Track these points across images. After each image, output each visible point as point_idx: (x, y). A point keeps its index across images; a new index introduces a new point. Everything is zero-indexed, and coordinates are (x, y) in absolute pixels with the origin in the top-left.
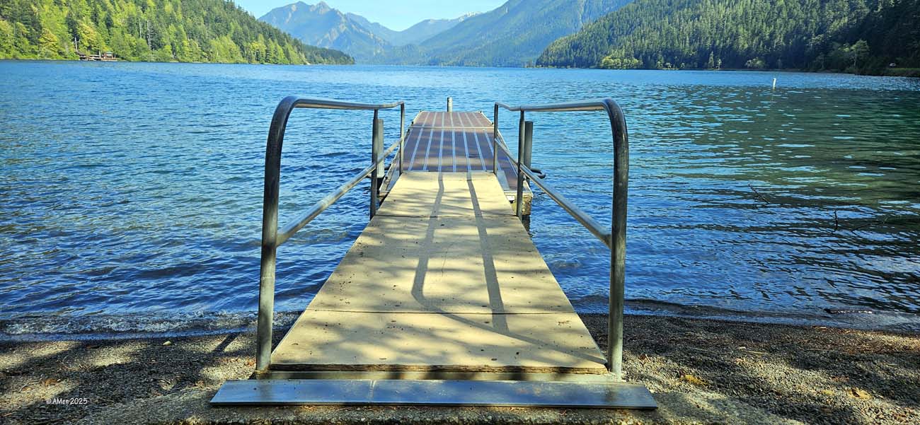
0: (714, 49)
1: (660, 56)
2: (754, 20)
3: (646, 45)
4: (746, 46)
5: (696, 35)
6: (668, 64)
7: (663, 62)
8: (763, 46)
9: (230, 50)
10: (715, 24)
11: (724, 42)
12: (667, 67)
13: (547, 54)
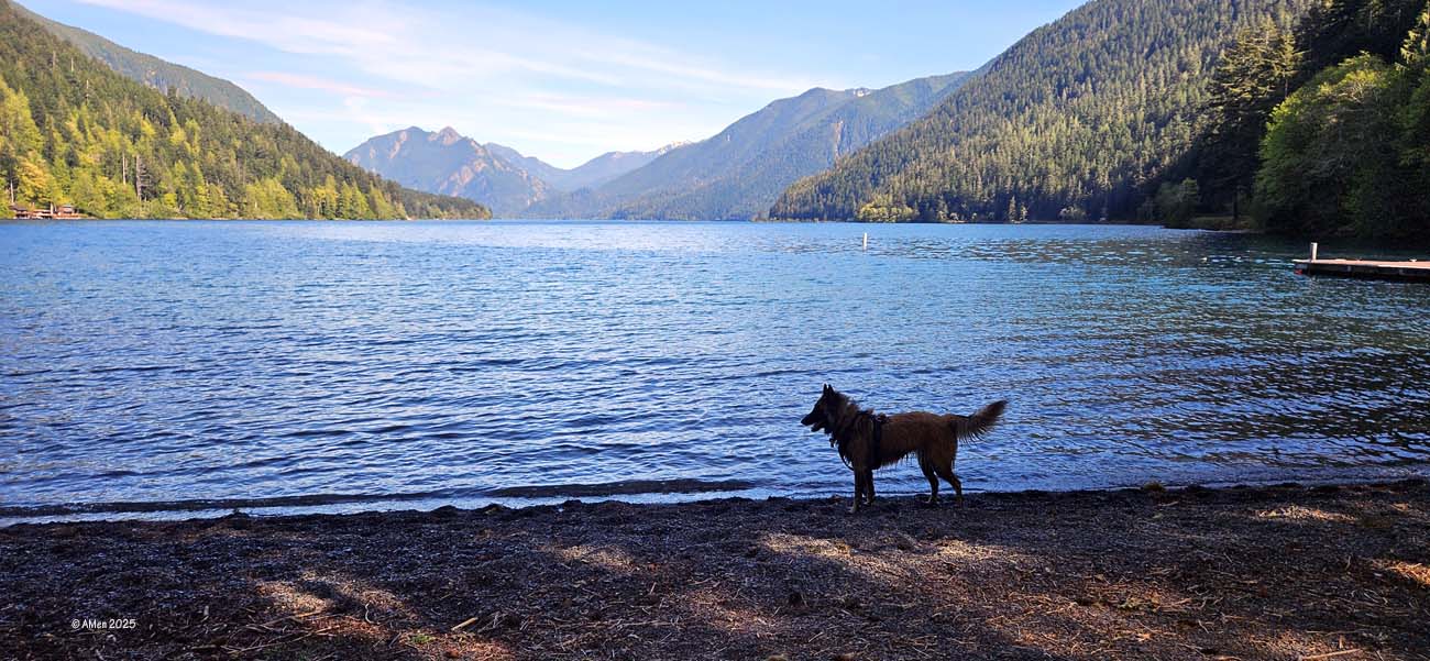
0: (1016, 192)
1: (942, 203)
2: (1070, 151)
3: (922, 188)
4: (1059, 187)
5: (992, 174)
6: (953, 214)
7: (946, 211)
8: (1082, 188)
9: (277, 199)
10: (1017, 156)
11: (1030, 182)
12: (952, 218)
13: (785, 202)
